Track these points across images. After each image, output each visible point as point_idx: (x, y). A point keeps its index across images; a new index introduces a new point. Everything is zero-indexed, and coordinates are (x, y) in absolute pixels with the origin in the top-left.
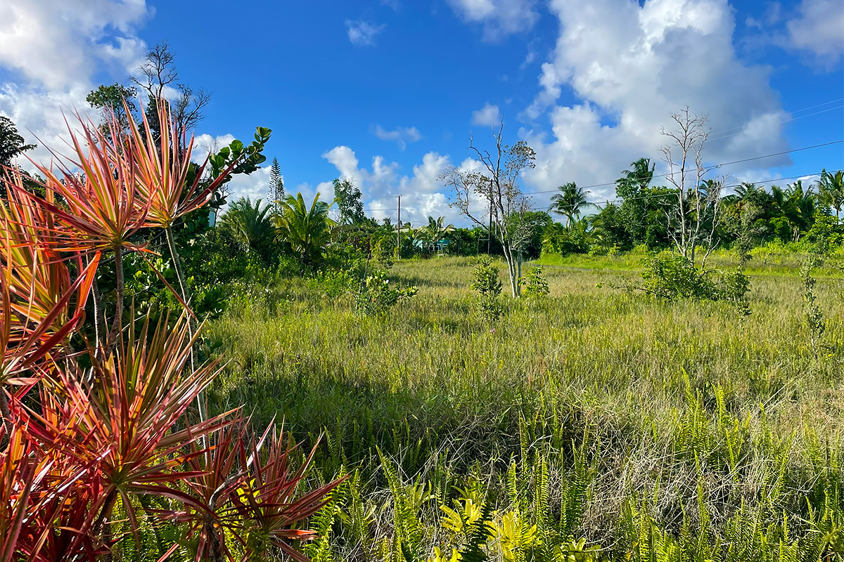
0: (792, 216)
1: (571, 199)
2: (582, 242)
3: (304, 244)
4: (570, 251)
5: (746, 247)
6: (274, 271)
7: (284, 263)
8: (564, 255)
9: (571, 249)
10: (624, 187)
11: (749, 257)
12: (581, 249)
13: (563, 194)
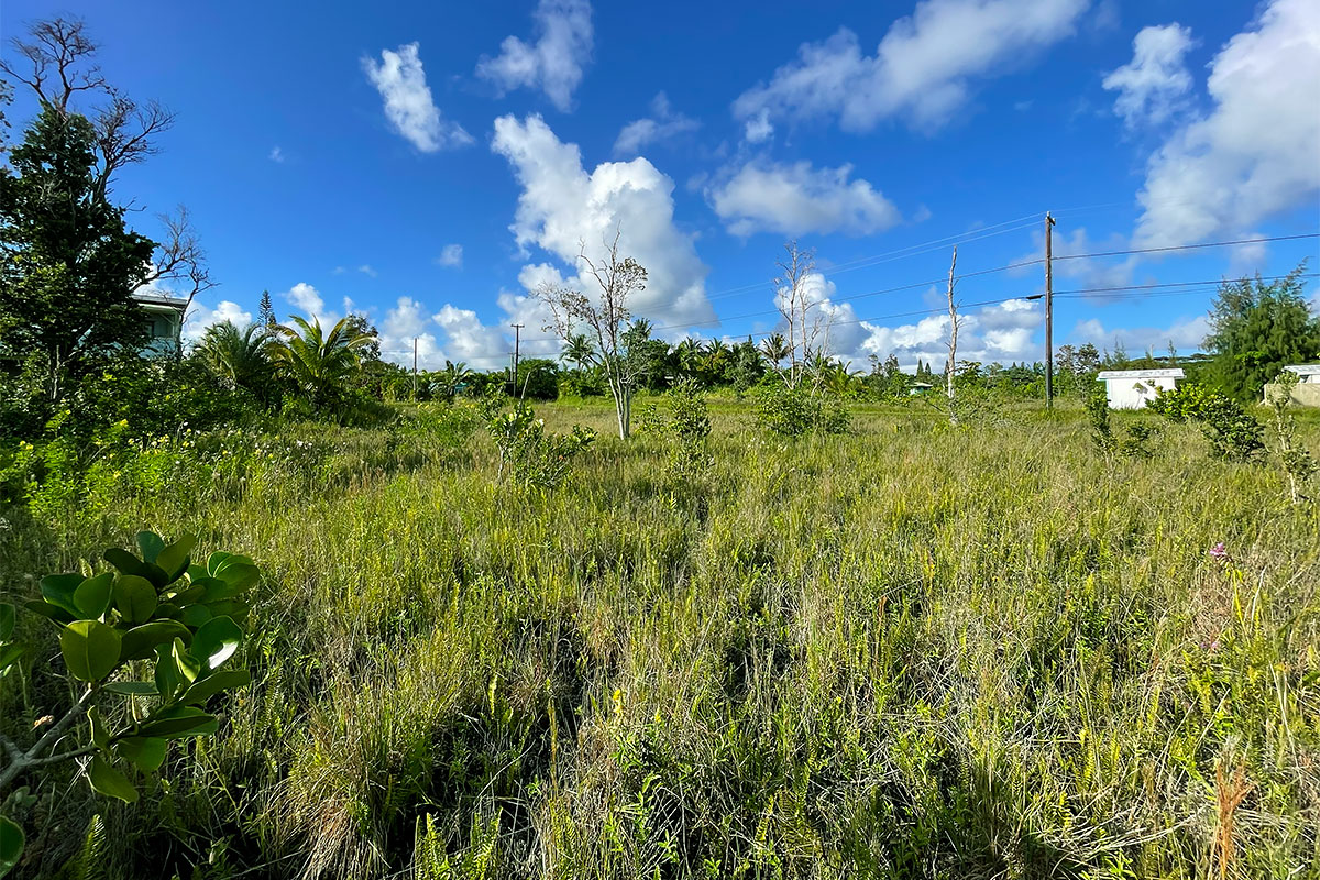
6: (276, 414)
7: (289, 404)
12: (598, 392)
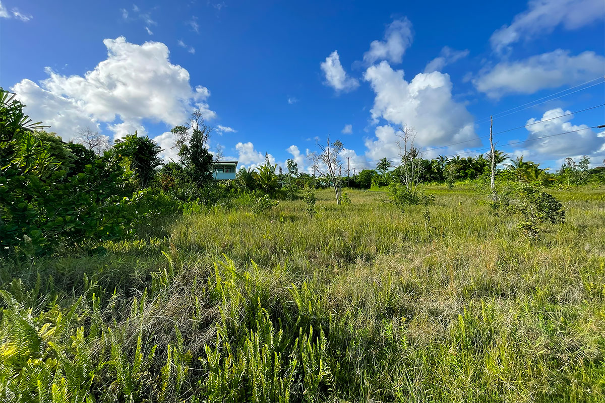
0: (476, 169)
1: (384, 164)
2: (386, 182)
3: (267, 185)
4: (382, 185)
5: (451, 182)
8: (379, 187)
9: (382, 184)
10: (406, 159)
11: (453, 186)
13: (381, 162)
